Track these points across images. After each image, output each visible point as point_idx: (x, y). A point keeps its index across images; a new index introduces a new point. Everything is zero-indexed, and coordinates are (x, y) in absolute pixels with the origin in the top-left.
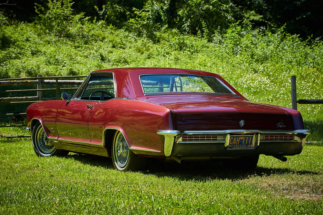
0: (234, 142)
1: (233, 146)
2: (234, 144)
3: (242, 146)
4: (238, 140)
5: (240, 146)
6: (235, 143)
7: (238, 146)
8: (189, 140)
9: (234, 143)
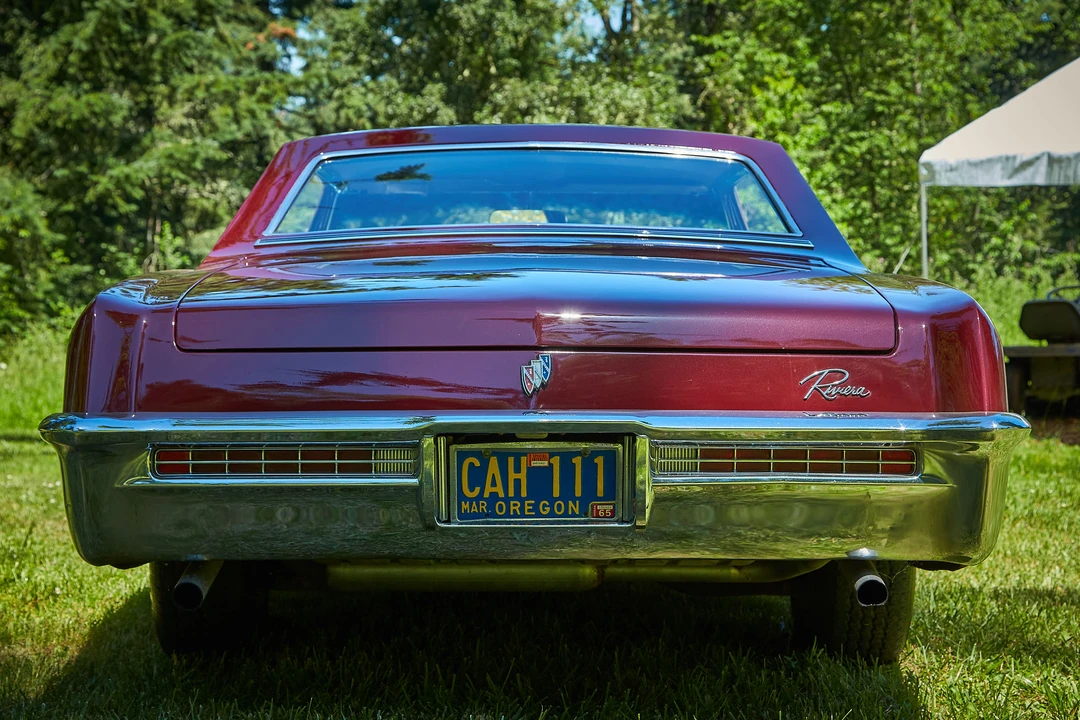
0: (494, 484)
1: (491, 505)
2: (494, 495)
3: (551, 506)
4: (518, 470)
5: (536, 508)
6: (499, 490)
7: (522, 509)
8: (198, 469)
9: (488, 489)
